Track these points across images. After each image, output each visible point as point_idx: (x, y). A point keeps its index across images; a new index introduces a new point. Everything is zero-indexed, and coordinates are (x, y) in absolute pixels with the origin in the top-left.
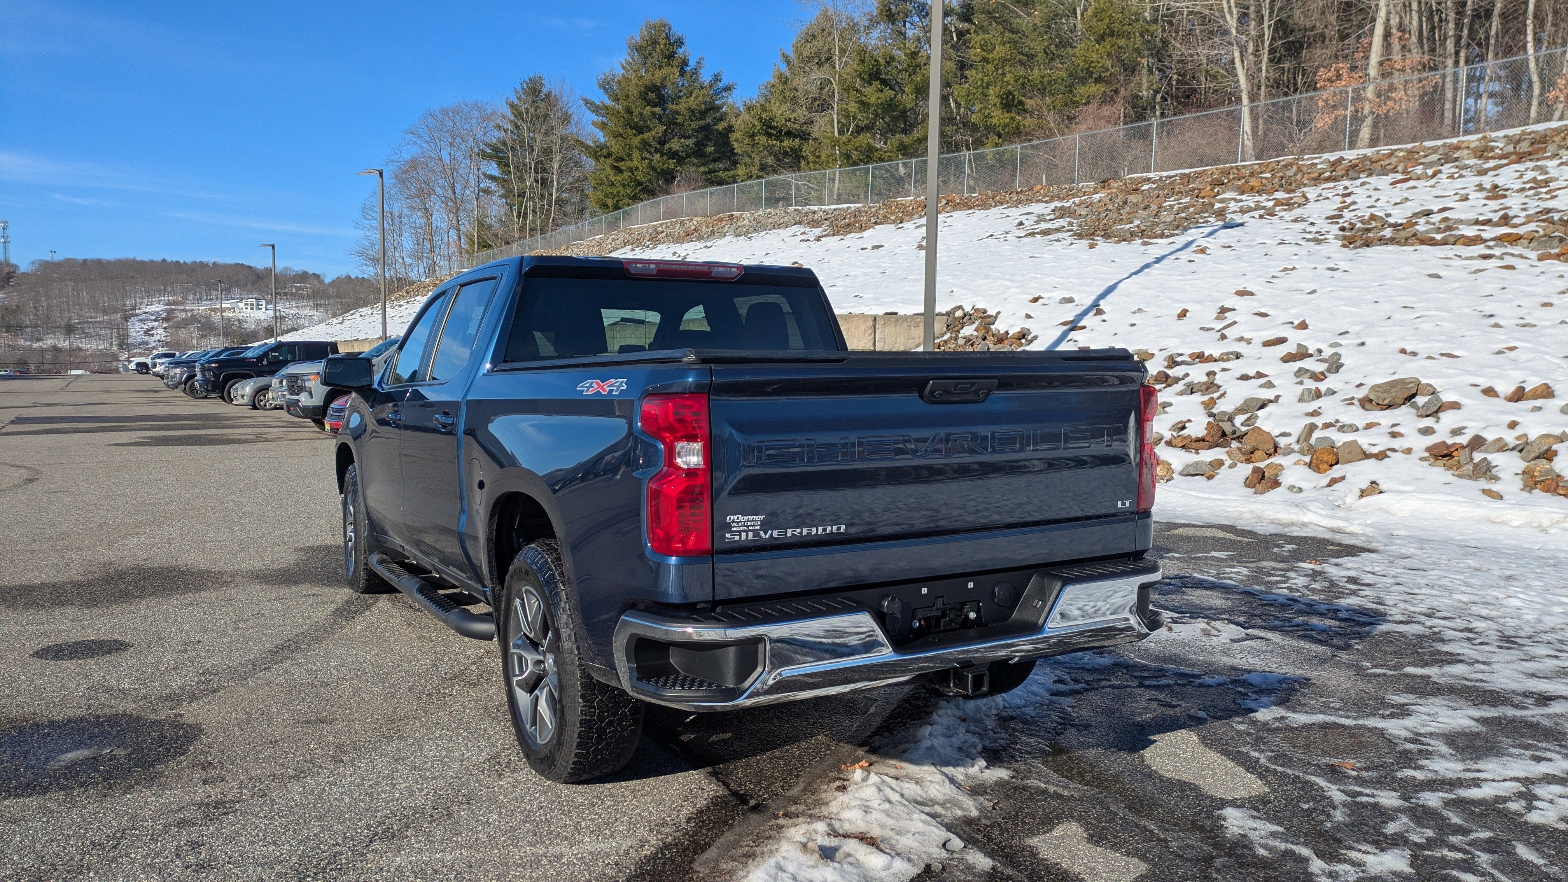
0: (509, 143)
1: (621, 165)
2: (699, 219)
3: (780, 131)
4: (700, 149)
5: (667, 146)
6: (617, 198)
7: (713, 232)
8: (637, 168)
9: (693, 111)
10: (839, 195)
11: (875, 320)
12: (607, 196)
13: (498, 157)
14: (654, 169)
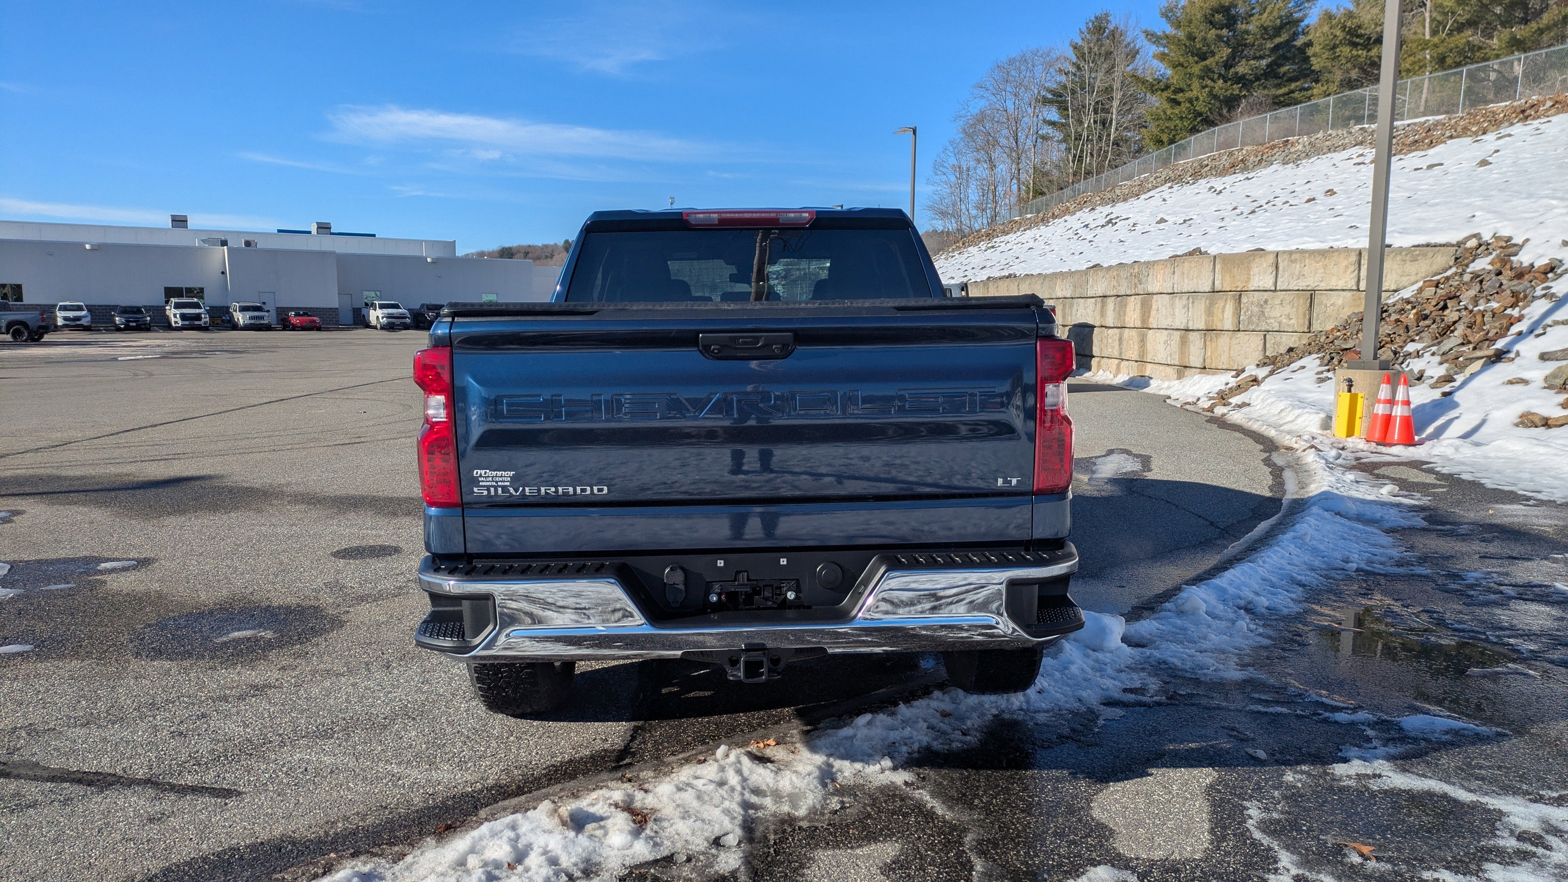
0: (1069, 85)
1: (1180, 97)
2: (1249, 148)
3: (1369, 38)
4: (1273, 70)
5: (1232, 70)
6: (1173, 133)
7: (1260, 161)
8: (1197, 99)
9: (1265, 29)
10: (1426, 106)
11: (1360, 254)
12: (1162, 131)
13: (1057, 102)
14: (1216, 97)
